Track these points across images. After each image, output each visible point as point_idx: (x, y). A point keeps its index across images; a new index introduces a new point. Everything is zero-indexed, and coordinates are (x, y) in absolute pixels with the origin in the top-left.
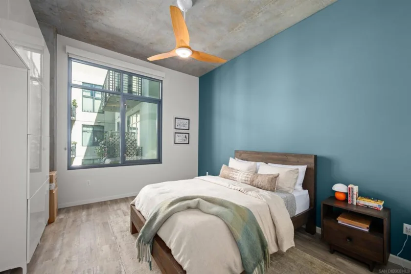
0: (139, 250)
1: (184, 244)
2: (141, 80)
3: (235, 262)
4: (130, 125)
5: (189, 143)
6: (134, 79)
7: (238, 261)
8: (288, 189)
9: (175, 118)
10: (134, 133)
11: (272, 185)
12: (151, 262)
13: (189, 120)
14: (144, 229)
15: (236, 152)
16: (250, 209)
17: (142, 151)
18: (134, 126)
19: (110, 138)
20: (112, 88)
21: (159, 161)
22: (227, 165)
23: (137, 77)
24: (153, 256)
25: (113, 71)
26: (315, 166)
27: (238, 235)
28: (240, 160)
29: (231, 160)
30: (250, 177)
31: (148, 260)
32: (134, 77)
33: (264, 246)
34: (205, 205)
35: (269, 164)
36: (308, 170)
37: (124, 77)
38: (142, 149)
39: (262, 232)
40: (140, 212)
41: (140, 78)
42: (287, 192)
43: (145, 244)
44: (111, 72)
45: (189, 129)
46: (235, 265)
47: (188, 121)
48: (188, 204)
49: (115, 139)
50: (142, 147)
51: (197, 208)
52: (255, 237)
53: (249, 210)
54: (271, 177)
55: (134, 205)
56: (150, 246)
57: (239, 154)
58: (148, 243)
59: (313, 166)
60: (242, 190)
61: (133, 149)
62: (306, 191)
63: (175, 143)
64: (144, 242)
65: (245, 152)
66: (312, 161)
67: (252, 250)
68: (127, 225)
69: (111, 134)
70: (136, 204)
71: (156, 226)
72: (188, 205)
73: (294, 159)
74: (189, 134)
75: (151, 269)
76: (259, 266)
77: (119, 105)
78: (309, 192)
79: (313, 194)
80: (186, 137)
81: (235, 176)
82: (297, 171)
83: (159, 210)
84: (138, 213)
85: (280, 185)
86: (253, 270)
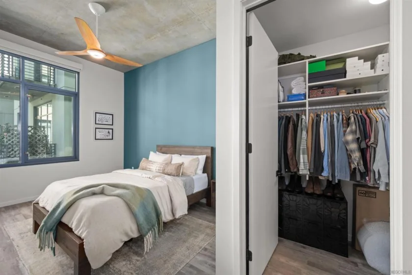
0: (40, 240)
1: (84, 220)
2: (54, 70)
3: (131, 228)
4: (39, 118)
5: (112, 139)
6: (43, 69)
7: (134, 227)
8: (190, 174)
9: (96, 113)
10: (44, 127)
11: (178, 172)
12: (54, 248)
13: (113, 115)
14: (47, 219)
15: (158, 146)
16: (151, 190)
17: (55, 150)
18: (44, 118)
19: (5, 134)
20: (9, 71)
21: (75, 157)
22: (147, 158)
23: (48, 66)
24: (56, 242)
25: (9, 55)
26: (211, 155)
27: (135, 208)
28: (160, 154)
29: (152, 153)
30: (162, 166)
31: (51, 246)
32: (43, 66)
33: (158, 214)
34: (109, 189)
35: (182, 156)
36: (207, 158)
37: (26, 64)
38: (55, 147)
39: (158, 206)
40: (44, 208)
41: (52, 68)
42: (189, 176)
43: (47, 233)
44: (6, 56)
45: (112, 125)
46: (132, 231)
47: (111, 116)
48: (92, 190)
49: (12, 134)
50: (55, 144)
51: (102, 193)
52: (150, 208)
53: (149, 190)
54: (178, 165)
55: (38, 203)
56: (54, 234)
57: (160, 148)
58: (51, 230)
59: (210, 155)
60: (151, 177)
61: (42, 147)
62: (206, 174)
63: (96, 139)
64: (45, 231)
65: (165, 146)
66: (209, 151)
67: (148, 218)
68: (29, 227)
69: (7, 128)
70: (39, 202)
71: (59, 213)
72: (93, 192)
73: (199, 151)
74: (112, 129)
75: (55, 255)
76: (153, 230)
77: (18, 94)
78: (207, 175)
79: (210, 175)
80: (109, 132)
81: (151, 167)
82: (198, 160)
83: (63, 200)
84: (42, 210)
85: (185, 171)
86: (147, 233)
